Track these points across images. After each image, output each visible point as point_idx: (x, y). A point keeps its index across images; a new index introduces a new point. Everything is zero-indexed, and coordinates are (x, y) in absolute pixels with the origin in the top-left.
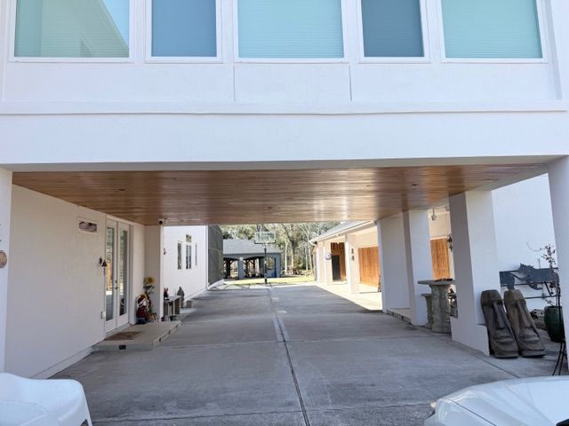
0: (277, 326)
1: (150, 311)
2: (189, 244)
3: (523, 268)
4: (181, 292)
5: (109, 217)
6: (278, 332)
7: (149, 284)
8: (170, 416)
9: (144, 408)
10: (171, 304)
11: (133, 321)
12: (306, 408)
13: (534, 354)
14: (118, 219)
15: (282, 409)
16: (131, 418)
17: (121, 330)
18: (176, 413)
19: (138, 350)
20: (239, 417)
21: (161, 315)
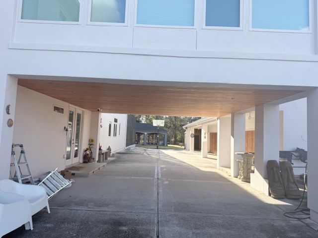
0: (156, 171)
1: (91, 157)
2: (116, 123)
3: (298, 150)
4: (109, 149)
5: (71, 105)
6: (156, 174)
7: (92, 142)
8: (89, 209)
9: (77, 204)
10: (103, 154)
11: (81, 161)
12: (159, 212)
13: (294, 197)
14: (76, 107)
15: (147, 212)
16: (70, 208)
17: (74, 166)
18: (93, 208)
19: (81, 176)
20: (123, 213)
21: (97, 159)
